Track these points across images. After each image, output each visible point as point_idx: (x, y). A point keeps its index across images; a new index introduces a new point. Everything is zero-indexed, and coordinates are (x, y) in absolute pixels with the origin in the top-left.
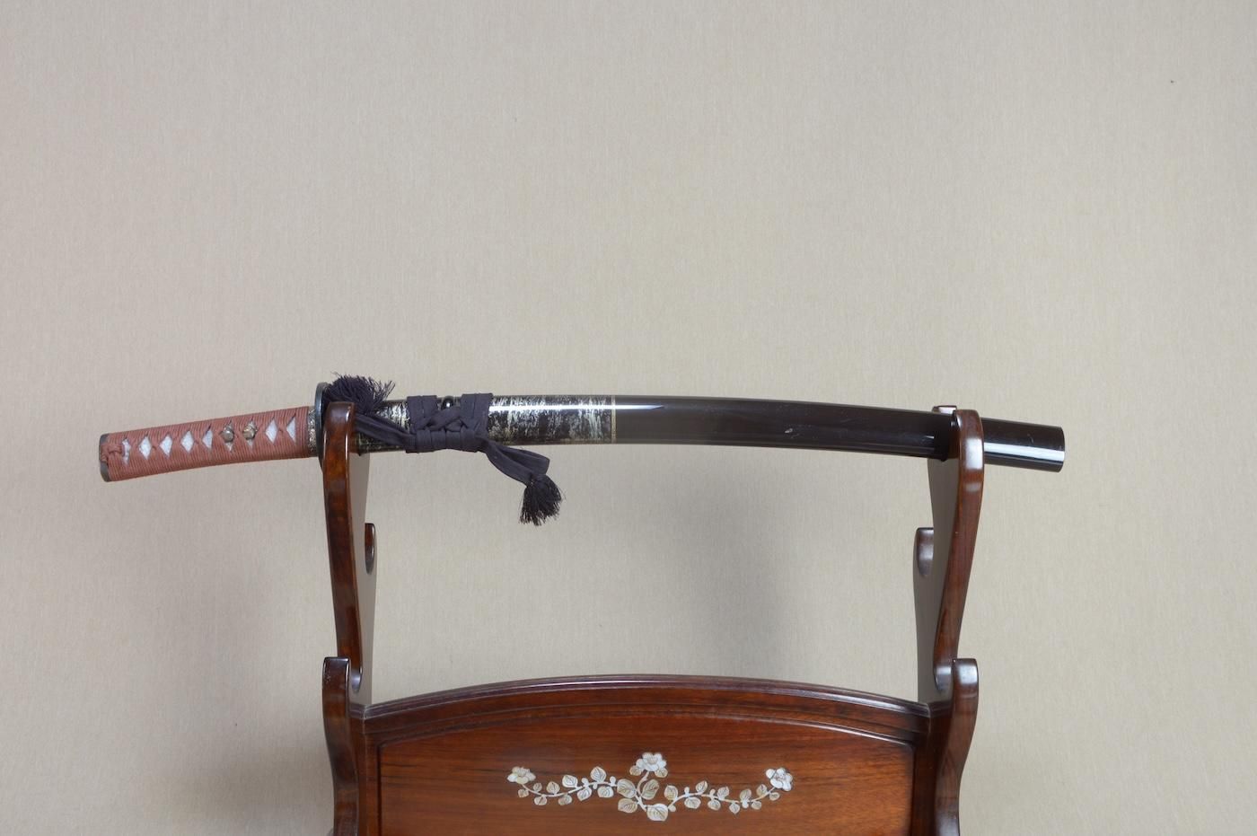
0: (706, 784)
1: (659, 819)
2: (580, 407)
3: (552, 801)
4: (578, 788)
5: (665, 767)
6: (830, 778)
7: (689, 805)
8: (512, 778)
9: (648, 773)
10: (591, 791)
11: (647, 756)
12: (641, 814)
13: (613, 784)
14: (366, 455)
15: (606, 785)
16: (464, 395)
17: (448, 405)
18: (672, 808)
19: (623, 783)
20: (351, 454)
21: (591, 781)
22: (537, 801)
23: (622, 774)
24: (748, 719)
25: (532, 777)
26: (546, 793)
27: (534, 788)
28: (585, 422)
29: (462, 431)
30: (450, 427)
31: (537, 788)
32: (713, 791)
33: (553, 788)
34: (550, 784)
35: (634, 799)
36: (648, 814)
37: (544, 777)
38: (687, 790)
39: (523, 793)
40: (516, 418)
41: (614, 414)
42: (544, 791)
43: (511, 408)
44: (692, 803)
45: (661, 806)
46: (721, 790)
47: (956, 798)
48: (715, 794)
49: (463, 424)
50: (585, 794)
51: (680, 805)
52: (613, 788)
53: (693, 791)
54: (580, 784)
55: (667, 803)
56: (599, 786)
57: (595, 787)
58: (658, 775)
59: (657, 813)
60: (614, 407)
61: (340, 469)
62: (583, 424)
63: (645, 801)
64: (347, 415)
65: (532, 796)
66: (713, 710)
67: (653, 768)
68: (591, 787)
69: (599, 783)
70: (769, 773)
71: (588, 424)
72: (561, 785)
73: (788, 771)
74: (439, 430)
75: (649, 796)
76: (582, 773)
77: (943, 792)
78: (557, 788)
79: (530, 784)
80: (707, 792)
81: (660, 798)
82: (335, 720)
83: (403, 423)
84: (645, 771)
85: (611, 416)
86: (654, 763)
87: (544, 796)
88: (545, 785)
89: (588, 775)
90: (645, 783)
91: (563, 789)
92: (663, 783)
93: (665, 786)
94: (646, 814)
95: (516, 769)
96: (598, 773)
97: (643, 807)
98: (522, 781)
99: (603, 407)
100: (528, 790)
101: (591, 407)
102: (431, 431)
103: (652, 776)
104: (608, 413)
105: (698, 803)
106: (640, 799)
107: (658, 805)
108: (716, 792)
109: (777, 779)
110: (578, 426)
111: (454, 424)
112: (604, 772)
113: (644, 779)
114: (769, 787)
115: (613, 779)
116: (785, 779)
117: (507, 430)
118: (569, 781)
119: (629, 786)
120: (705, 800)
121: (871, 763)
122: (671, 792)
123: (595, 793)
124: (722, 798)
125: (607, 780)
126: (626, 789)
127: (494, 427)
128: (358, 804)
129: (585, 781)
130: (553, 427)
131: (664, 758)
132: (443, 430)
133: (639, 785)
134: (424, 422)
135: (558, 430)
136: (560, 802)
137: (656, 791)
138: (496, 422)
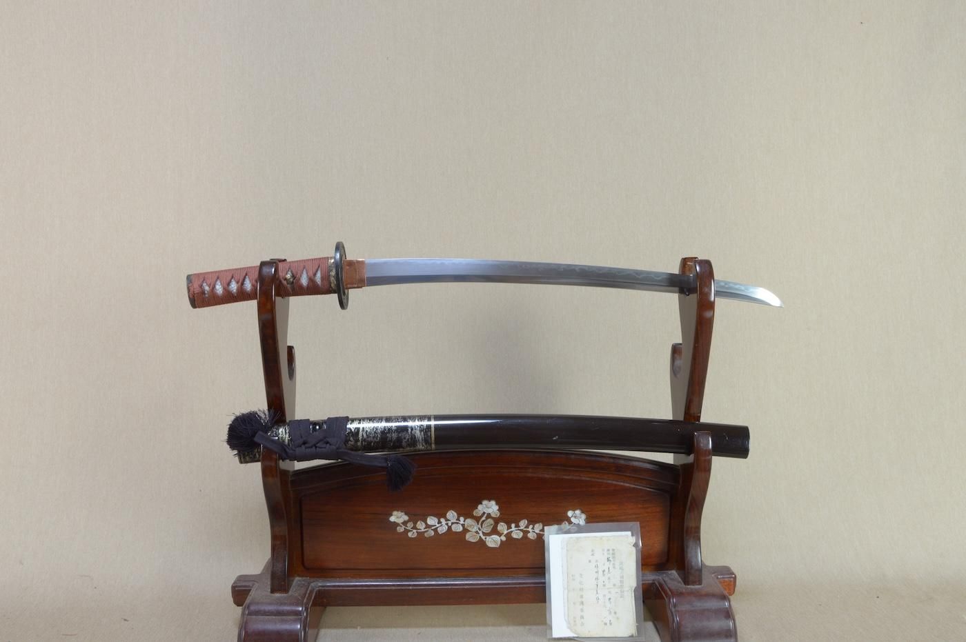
0: (526, 522)
1: (495, 546)
2: (410, 424)
3: (421, 534)
4: (438, 525)
5: (498, 510)
6: (612, 517)
7: (514, 536)
8: (392, 519)
9: (486, 515)
10: (447, 527)
11: (485, 502)
12: (481, 543)
13: (462, 522)
14: (287, 298)
15: (458, 523)
16: (328, 418)
17: (317, 427)
18: (504, 538)
19: (469, 521)
20: (277, 298)
21: (447, 520)
22: (410, 534)
23: (468, 515)
24: (555, 477)
25: (406, 518)
26: (416, 529)
27: (408, 525)
28: (413, 438)
29: (327, 447)
30: (318, 445)
31: (410, 525)
32: (531, 526)
33: (421, 526)
34: (419, 522)
35: (477, 532)
36: (487, 542)
37: (415, 517)
38: (513, 525)
39: (401, 529)
40: (365, 435)
41: (433, 429)
42: (415, 528)
43: (361, 426)
44: (517, 535)
45: (495, 537)
46: (537, 525)
47: (698, 529)
48: (533, 528)
49: (327, 443)
50: (443, 529)
51: (509, 536)
52: (462, 525)
53: (517, 526)
54: (439, 522)
55: (500, 534)
56: (452, 523)
57: (450, 524)
58: (493, 515)
59: (493, 541)
60: (433, 423)
61: (269, 307)
62: (411, 439)
63: (484, 534)
64: (273, 270)
65: (407, 531)
66: (530, 470)
67: (490, 511)
68: (447, 524)
69: (452, 521)
70: (570, 513)
71: (415, 438)
72: (426, 524)
73: (583, 512)
74: (312, 447)
75: (488, 530)
76: (441, 515)
77: (689, 523)
78: (424, 526)
79: (405, 523)
80: (527, 527)
81: (495, 531)
82: (270, 480)
83: (287, 441)
84: (484, 513)
85: (431, 431)
86: (490, 507)
87: (415, 531)
88: (415, 523)
89: (445, 517)
90: (484, 521)
91: (428, 526)
92: (497, 521)
93: (498, 523)
94: (485, 542)
95: (395, 513)
96: (452, 515)
97: (483, 538)
98: (400, 521)
99: (425, 423)
100: (404, 527)
101: (417, 423)
102: (306, 448)
103: (489, 516)
104: (429, 427)
105: (521, 535)
106: (481, 532)
107: (493, 536)
108: (534, 527)
109: (575, 517)
110: (408, 439)
111: (321, 443)
112: (455, 514)
113: (484, 518)
114: (570, 523)
115: (462, 519)
116: (581, 518)
117: (359, 444)
118: (432, 521)
119: (473, 524)
120: (526, 533)
121: (640, 506)
122: (502, 527)
123: (450, 528)
124: (537, 531)
125: (458, 519)
126: (471, 526)
127: (350, 442)
128: (287, 537)
129: (443, 520)
130: (391, 441)
131: (497, 504)
132: (314, 448)
133: (480, 522)
134: (301, 441)
135: (394, 443)
136: (426, 535)
137: (492, 526)
138: (351, 439)
